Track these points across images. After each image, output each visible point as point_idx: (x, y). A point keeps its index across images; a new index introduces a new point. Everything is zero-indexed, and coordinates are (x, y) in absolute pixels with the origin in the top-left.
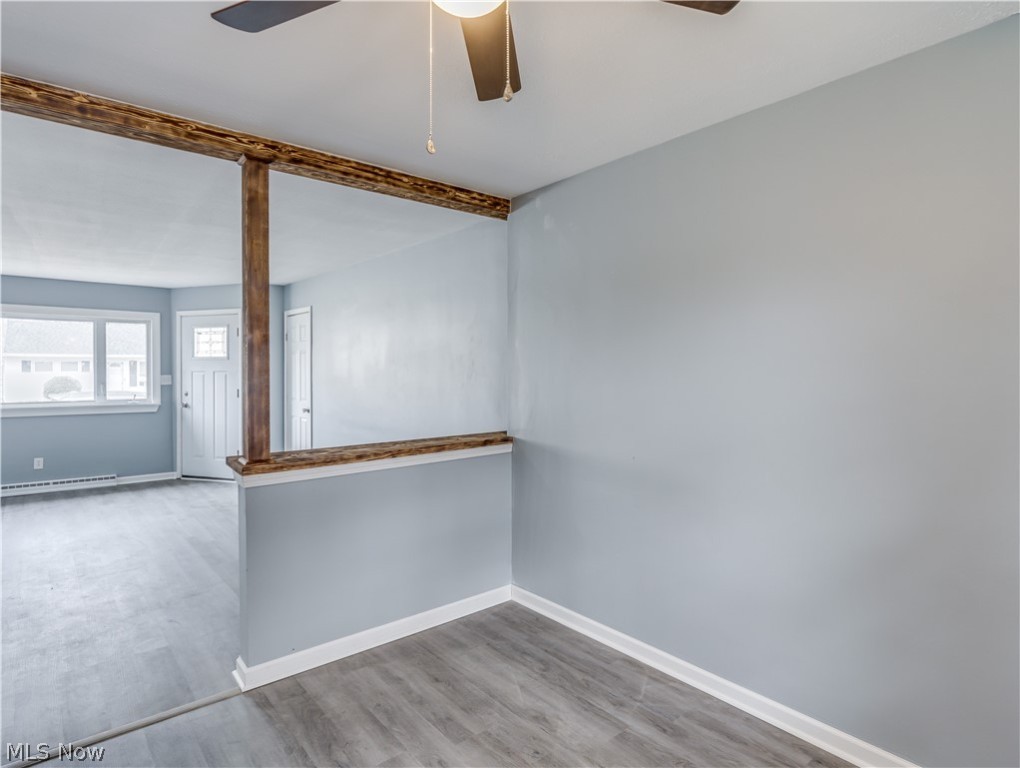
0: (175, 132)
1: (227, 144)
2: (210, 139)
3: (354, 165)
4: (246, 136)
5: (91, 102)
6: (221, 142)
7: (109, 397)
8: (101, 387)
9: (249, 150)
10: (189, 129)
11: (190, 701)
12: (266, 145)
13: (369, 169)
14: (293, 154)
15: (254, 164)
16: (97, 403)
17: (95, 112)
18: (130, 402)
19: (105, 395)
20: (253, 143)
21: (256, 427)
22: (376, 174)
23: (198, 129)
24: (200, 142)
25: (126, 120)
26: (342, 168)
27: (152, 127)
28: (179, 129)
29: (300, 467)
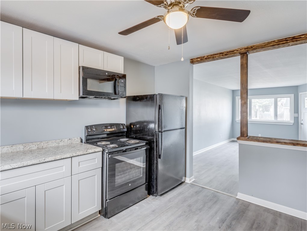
0: (223, 55)
1: (235, 53)
2: (231, 54)
3: (277, 41)
4: (239, 49)
5: (207, 56)
6: (233, 53)
7: (278, 120)
8: (276, 116)
9: (240, 52)
10: (225, 53)
11: (226, 193)
12: (245, 49)
13: (283, 40)
14: (253, 47)
15: (242, 55)
16: (275, 121)
17: (209, 58)
18: (284, 122)
19: (277, 119)
20: (241, 50)
21: (242, 127)
22: (288, 40)
23: (228, 52)
24: (228, 55)
25: (213, 57)
26: (271, 44)
27: (218, 56)
28: (223, 54)
29: (254, 141)
